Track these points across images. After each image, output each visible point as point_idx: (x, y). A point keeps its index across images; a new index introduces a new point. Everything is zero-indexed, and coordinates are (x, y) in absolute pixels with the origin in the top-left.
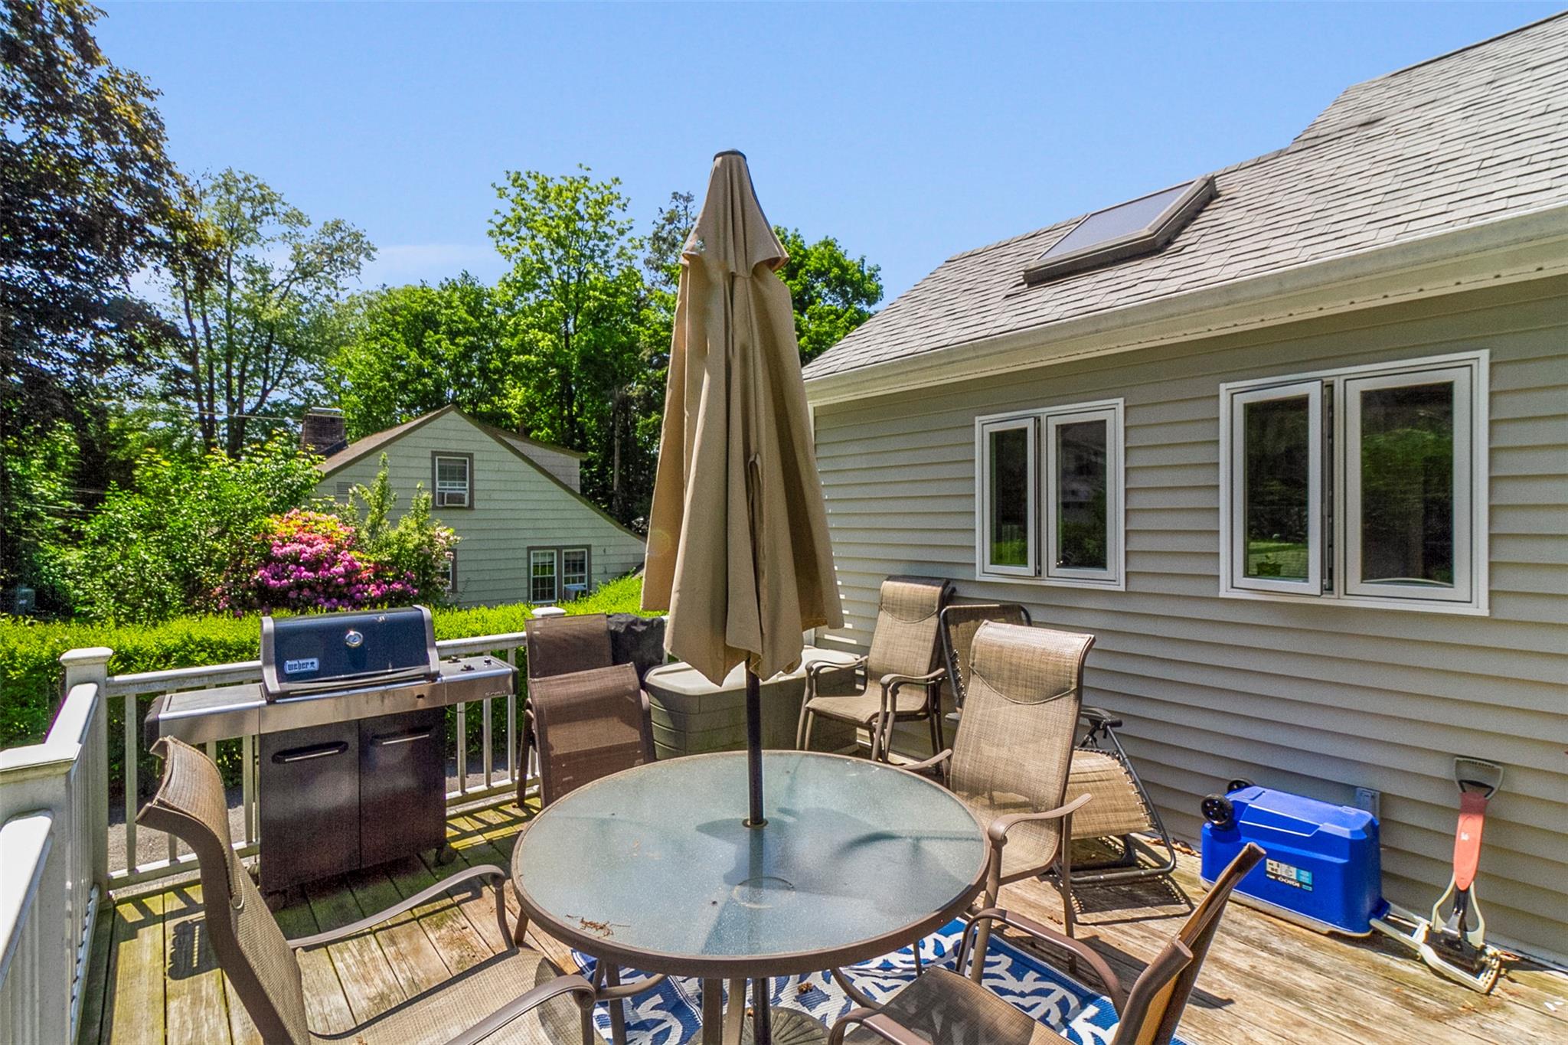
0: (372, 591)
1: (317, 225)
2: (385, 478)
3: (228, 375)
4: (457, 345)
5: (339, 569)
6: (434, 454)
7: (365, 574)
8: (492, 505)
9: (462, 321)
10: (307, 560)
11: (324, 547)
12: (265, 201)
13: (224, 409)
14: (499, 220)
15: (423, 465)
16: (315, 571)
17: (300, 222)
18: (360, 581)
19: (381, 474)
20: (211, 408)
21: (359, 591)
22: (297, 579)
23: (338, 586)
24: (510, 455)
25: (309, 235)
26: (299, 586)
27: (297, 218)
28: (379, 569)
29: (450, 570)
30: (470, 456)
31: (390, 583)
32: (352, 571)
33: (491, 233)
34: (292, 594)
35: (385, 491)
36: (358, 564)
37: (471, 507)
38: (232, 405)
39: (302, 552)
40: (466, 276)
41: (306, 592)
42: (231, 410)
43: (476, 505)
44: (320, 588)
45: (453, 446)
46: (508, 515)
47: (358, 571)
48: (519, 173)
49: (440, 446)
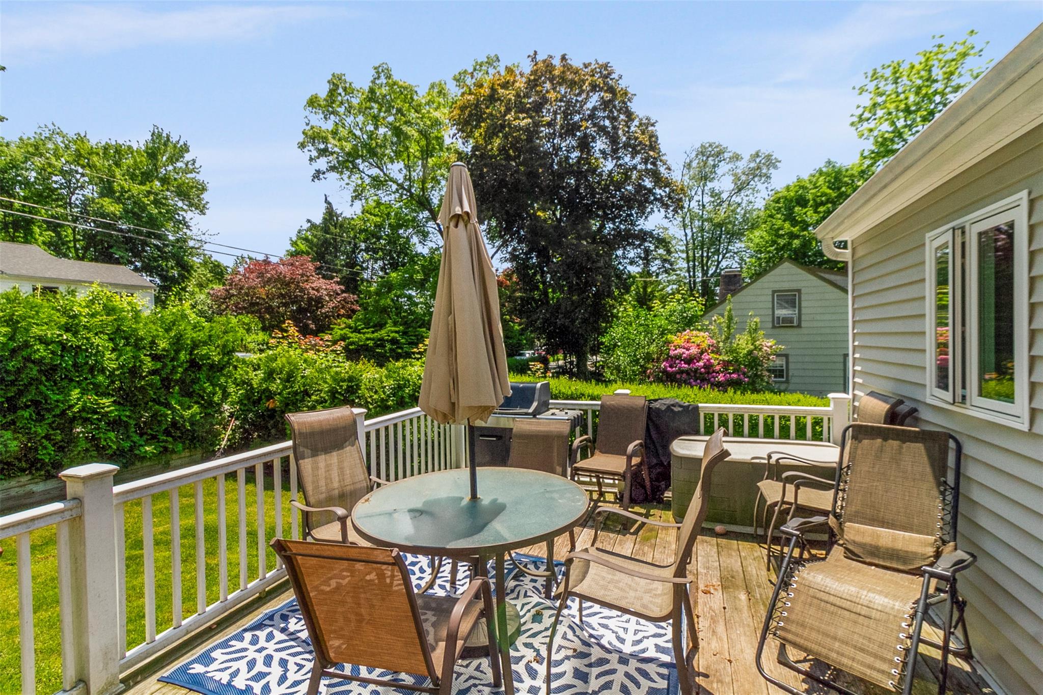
0: (721, 378)
1: (746, 157)
2: (730, 310)
3: (702, 256)
4: (819, 213)
5: (701, 363)
6: (774, 292)
7: (718, 368)
8: (815, 324)
9: (824, 194)
10: (685, 358)
11: (694, 351)
12: (719, 154)
13: (700, 275)
14: (860, 111)
15: (766, 299)
16: (689, 364)
17: (737, 159)
18: (714, 372)
19: (728, 308)
20: (694, 276)
21: (713, 377)
22: (680, 368)
23: (701, 373)
24: (830, 288)
25: (742, 165)
26: (681, 372)
27: (737, 158)
28: (726, 364)
29: (784, 368)
30: (799, 291)
31: (730, 373)
32: (708, 366)
33: (852, 124)
34: (678, 376)
35: (730, 319)
36: (712, 361)
37: (799, 326)
38: (705, 273)
39: (684, 353)
40: (829, 162)
41: (684, 375)
42: (703, 277)
43: (803, 324)
44: (692, 374)
45: (786, 286)
46: (828, 331)
47: (711, 365)
48: (875, 70)
49: (777, 286)
